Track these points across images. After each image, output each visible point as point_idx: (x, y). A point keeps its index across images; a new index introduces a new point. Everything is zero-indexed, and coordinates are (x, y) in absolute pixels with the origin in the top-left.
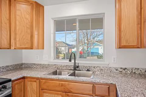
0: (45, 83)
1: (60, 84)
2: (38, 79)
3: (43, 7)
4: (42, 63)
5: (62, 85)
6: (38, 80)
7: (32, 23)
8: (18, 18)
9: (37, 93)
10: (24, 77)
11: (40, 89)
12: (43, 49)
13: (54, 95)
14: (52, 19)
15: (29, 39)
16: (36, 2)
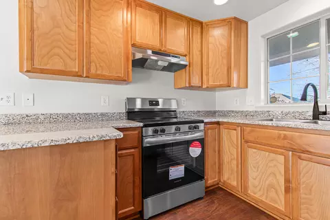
0: (252, 131)
1: (280, 134)
2: (238, 125)
3: (246, 23)
4: (245, 110)
5: (285, 137)
6: (240, 128)
7: (229, 48)
8: (210, 46)
9: (237, 146)
10: (219, 122)
11: (243, 140)
12: (247, 87)
13: (267, 153)
14: (263, 37)
15: (226, 72)
16: (235, 18)
